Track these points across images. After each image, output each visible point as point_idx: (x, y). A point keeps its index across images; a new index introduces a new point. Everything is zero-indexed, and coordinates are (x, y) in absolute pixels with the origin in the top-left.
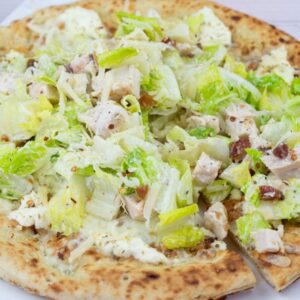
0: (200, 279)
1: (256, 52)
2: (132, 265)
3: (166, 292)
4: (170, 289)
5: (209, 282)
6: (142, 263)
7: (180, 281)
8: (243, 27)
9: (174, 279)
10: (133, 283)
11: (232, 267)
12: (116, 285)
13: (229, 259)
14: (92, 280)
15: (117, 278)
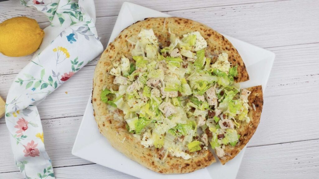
0: (201, 164)
1: (216, 51)
2: (181, 160)
3: (192, 169)
4: (193, 168)
5: (203, 165)
6: (184, 160)
7: (195, 166)
8: (211, 39)
9: (194, 165)
10: (182, 168)
11: (210, 159)
12: (178, 169)
13: (209, 156)
14: (171, 168)
15: (178, 167)
